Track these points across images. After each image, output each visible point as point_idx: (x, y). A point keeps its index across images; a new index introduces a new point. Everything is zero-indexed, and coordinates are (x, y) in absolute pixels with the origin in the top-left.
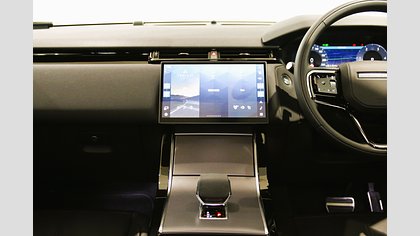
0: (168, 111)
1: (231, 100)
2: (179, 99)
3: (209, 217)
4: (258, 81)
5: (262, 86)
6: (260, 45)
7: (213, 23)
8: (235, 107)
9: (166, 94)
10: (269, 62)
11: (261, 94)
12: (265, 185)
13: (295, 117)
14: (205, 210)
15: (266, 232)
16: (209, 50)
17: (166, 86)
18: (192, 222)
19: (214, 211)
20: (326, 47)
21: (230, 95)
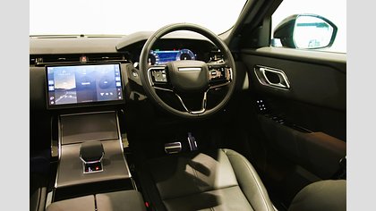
0: (54, 100)
1: (98, 89)
2: (61, 91)
3: (90, 171)
4: (116, 76)
5: (118, 79)
6: (115, 51)
7: (82, 36)
8: (102, 94)
9: (51, 88)
10: (122, 62)
11: (119, 84)
12: (127, 145)
13: (142, 97)
14: (87, 167)
15: (130, 176)
16: (80, 55)
17: (50, 82)
18: (79, 177)
19: (93, 167)
20: (158, 51)
21: (97, 86)
